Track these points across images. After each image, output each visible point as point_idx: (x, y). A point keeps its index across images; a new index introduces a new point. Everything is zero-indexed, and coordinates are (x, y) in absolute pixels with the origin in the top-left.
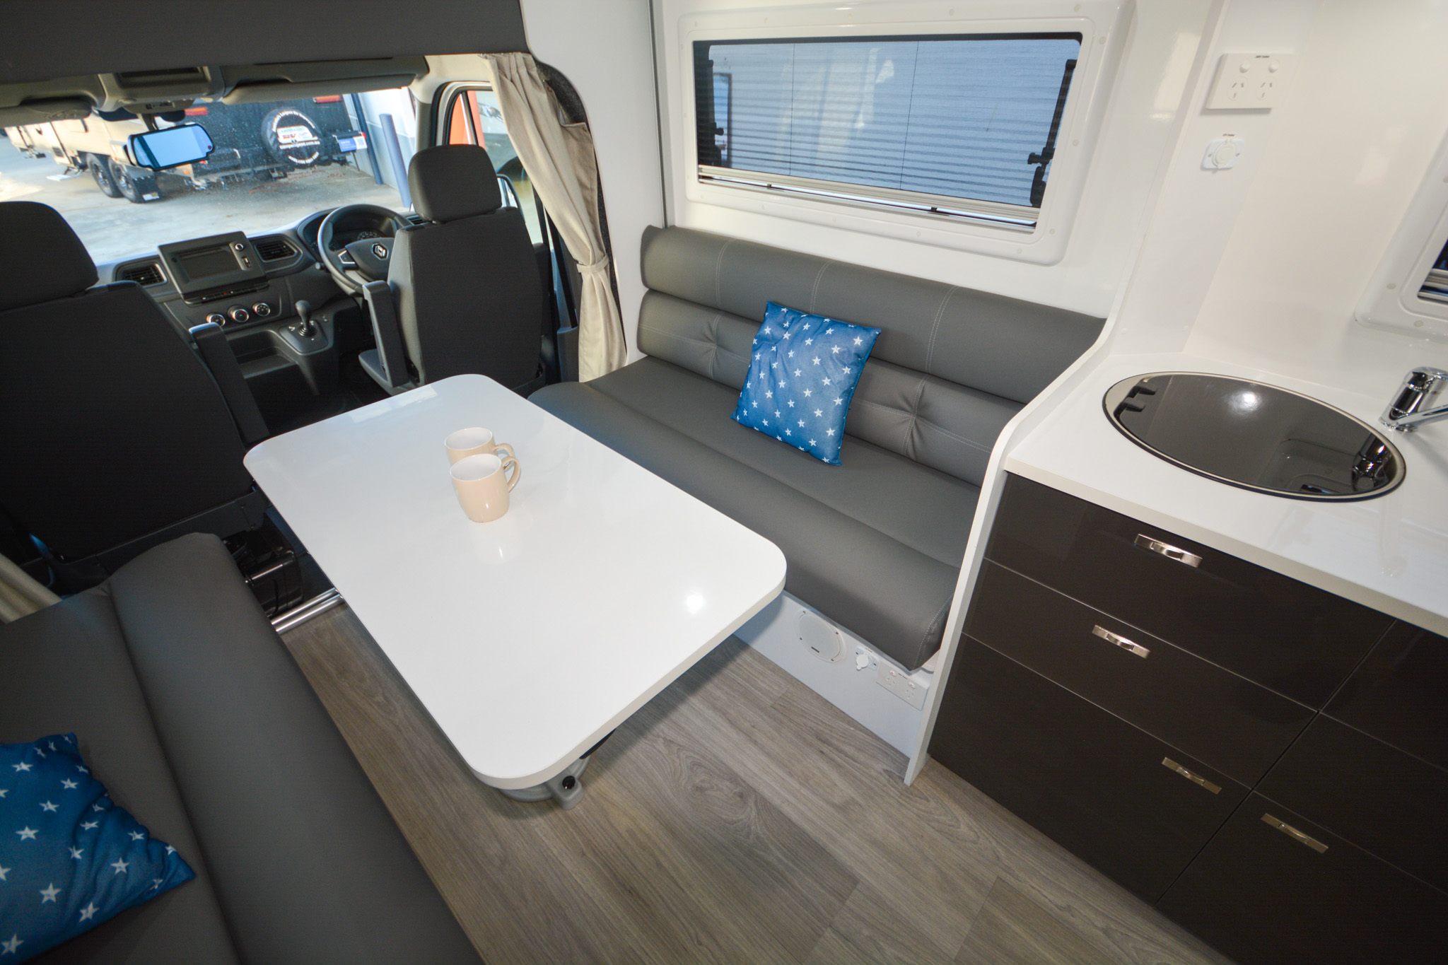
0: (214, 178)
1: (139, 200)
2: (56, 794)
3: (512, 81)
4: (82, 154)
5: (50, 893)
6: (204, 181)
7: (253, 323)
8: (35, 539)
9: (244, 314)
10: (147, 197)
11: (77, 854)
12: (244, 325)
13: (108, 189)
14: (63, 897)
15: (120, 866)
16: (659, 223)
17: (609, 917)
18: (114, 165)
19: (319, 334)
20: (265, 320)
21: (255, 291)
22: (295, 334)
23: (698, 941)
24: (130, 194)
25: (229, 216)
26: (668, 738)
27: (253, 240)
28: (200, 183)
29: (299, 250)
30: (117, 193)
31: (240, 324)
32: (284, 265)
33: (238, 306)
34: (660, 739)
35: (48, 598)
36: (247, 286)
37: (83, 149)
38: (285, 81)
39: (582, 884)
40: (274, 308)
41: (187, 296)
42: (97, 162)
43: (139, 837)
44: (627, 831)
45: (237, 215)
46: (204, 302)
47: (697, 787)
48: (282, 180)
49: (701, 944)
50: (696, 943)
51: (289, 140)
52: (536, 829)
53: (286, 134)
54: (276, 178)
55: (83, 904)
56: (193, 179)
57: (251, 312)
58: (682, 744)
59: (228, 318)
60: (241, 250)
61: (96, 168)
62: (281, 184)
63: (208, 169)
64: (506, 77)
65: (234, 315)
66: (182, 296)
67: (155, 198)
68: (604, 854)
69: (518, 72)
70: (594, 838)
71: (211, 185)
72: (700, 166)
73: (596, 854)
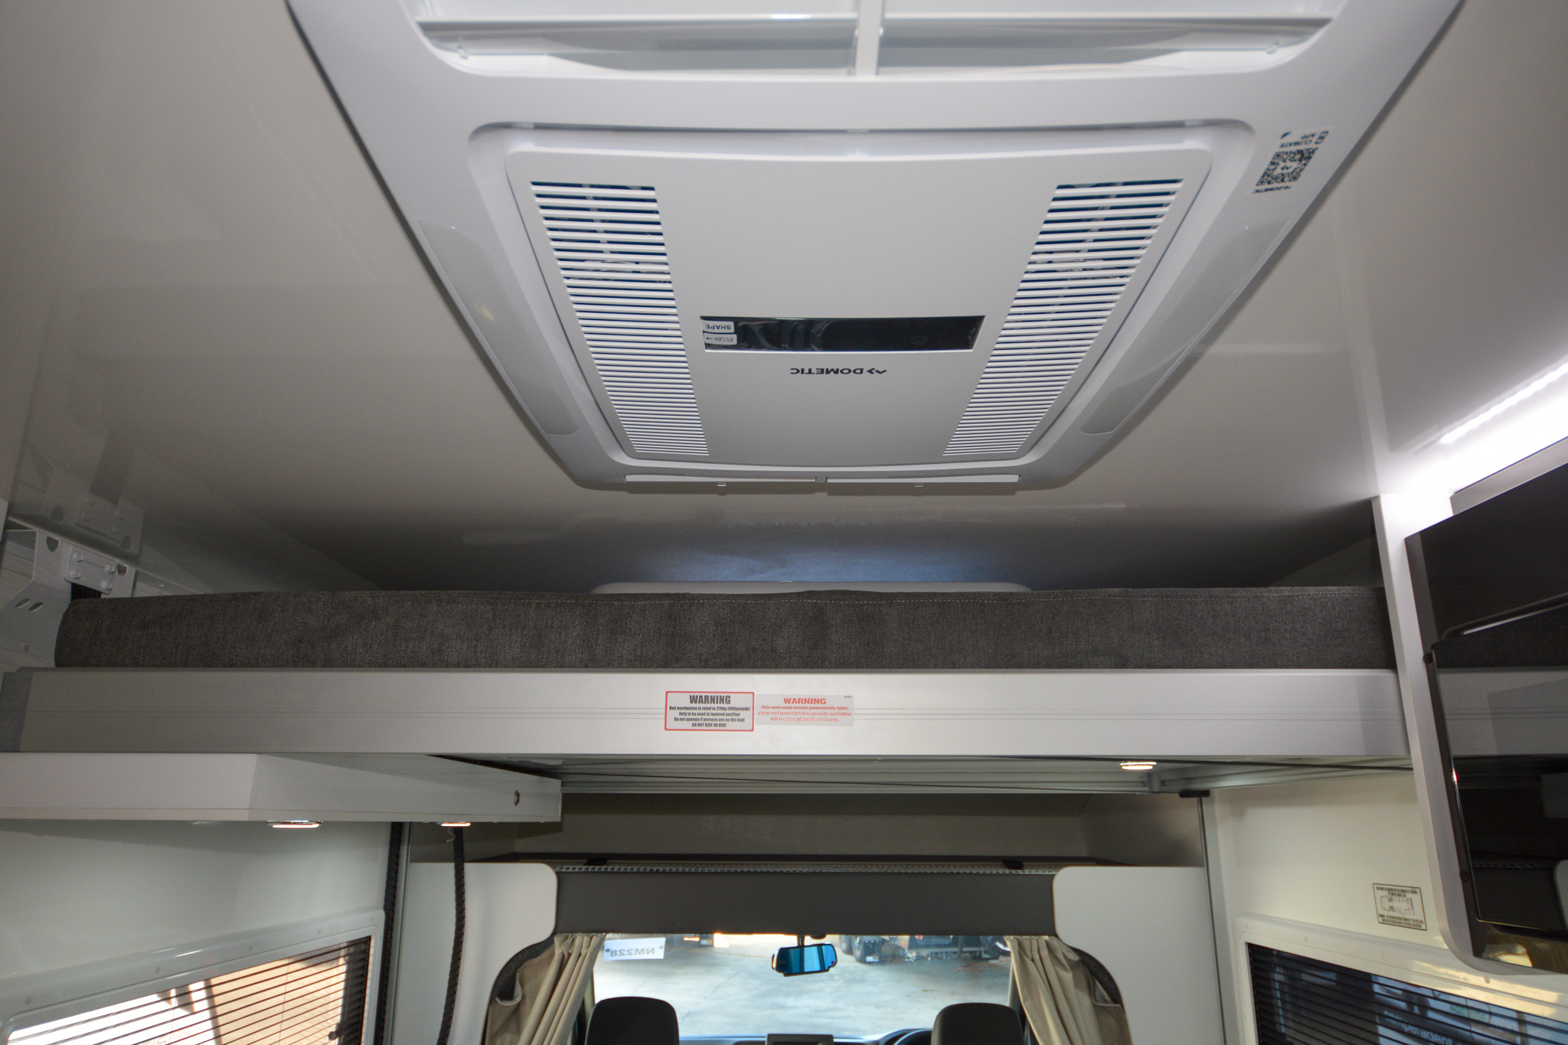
0: (924, 952)
1: (862, 960)
3: (1033, 960)
6: (914, 954)
10: (869, 959)
24: (858, 953)
25: (925, 991)
28: (912, 955)
45: (933, 991)
48: (993, 962)
54: (987, 959)
56: (906, 951)
62: (991, 966)
63: (921, 944)
64: (1027, 957)
67: (875, 961)
69: (1039, 952)
71: (919, 958)
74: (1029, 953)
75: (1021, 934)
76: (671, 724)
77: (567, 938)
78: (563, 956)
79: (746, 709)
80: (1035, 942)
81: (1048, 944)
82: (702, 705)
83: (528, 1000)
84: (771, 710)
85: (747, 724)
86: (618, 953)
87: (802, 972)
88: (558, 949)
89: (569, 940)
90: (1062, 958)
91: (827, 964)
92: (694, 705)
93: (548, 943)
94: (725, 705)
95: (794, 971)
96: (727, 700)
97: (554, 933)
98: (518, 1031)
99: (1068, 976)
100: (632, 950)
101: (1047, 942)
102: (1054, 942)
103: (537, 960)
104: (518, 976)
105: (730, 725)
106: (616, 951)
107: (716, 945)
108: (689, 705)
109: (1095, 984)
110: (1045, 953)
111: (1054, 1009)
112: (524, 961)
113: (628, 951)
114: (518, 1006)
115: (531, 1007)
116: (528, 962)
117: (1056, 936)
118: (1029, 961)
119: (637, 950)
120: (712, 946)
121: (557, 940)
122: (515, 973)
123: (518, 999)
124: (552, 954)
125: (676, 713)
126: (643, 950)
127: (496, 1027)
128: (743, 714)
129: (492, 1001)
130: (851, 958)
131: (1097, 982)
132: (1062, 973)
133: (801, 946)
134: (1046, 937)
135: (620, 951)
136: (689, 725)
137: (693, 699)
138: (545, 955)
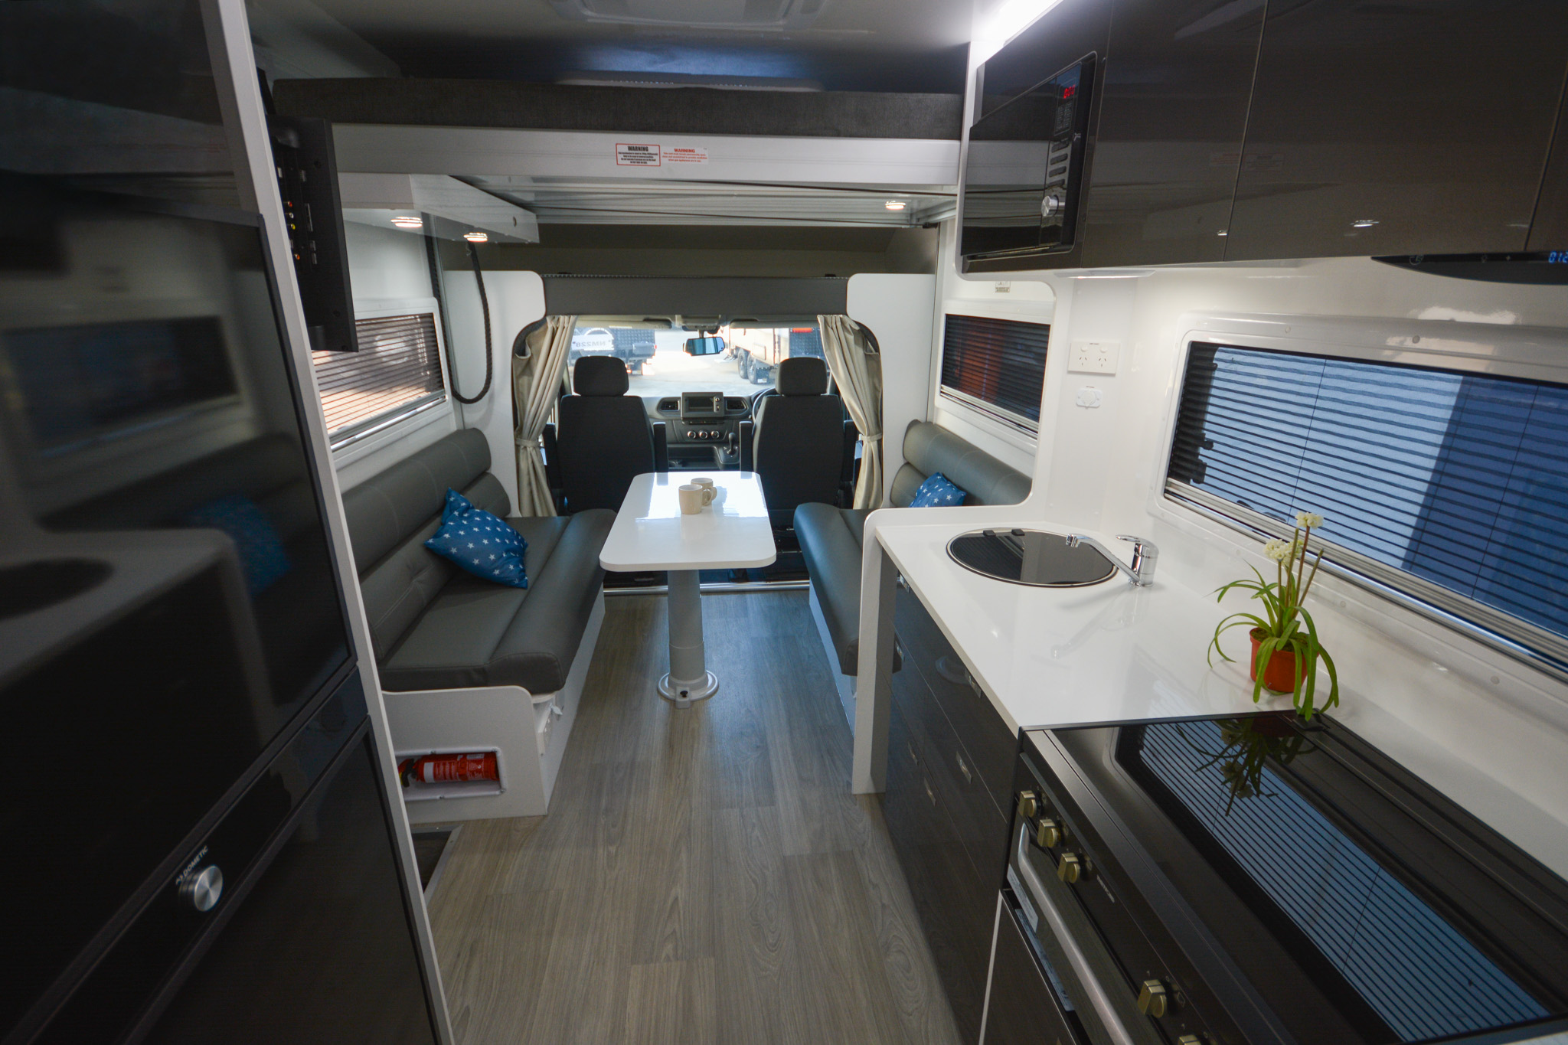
2: (511, 541)
3: (832, 328)
4: (737, 348)
5: (492, 557)
7: (708, 440)
8: (566, 499)
9: (706, 435)
11: (504, 555)
12: (703, 440)
13: (742, 373)
14: (495, 561)
15: (511, 567)
16: (921, 418)
18: (751, 357)
19: (736, 455)
20: (714, 440)
21: (716, 424)
22: (725, 452)
24: (752, 377)
27: (725, 398)
29: (746, 406)
30: (746, 377)
31: (701, 439)
32: (736, 413)
33: (704, 430)
35: (554, 513)
36: (713, 421)
37: (738, 346)
38: (756, 321)
40: (721, 435)
41: (685, 419)
42: (743, 355)
43: (521, 567)
46: (690, 424)
49: (679, 777)
55: (496, 568)
57: (709, 434)
59: (697, 435)
60: (718, 401)
61: (742, 358)
64: (829, 326)
65: (700, 434)
66: (682, 419)
69: (836, 324)
72: (943, 386)
74: (830, 324)
75: (827, 314)
76: (620, 162)
77: (554, 318)
78: (554, 329)
79: (656, 154)
80: (834, 318)
81: (841, 320)
82: (634, 152)
83: (535, 357)
84: (668, 155)
85: (657, 163)
87: (704, 353)
88: (550, 324)
89: (556, 319)
90: (849, 327)
91: (719, 349)
92: (631, 152)
93: (543, 321)
94: (646, 152)
95: (698, 353)
96: (646, 149)
97: (546, 315)
98: (531, 375)
99: (851, 338)
101: (841, 318)
102: (846, 317)
103: (537, 332)
104: (526, 341)
105: (649, 163)
107: (644, 373)
108: (628, 151)
109: (867, 343)
110: (839, 324)
111: (841, 355)
112: (530, 332)
114: (530, 359)
115: (538, 359)
116: (531, 334)
117: (847, 315)
118: (830, 329)
120: (642, 374)
121: (548, 319)
122: (524, 340)
123: (529, 356)
124: (547, 327)
125: (622, 156)
127: (518, 373)
128: (655, 157)
129: (513, 356)
130: (747, 381)
131: (869, 343)
132: (848, 335)
133: (702, 338)
134: (841, 316)
136: (628, 162)
137: (630, 149)
138: (542, 329)
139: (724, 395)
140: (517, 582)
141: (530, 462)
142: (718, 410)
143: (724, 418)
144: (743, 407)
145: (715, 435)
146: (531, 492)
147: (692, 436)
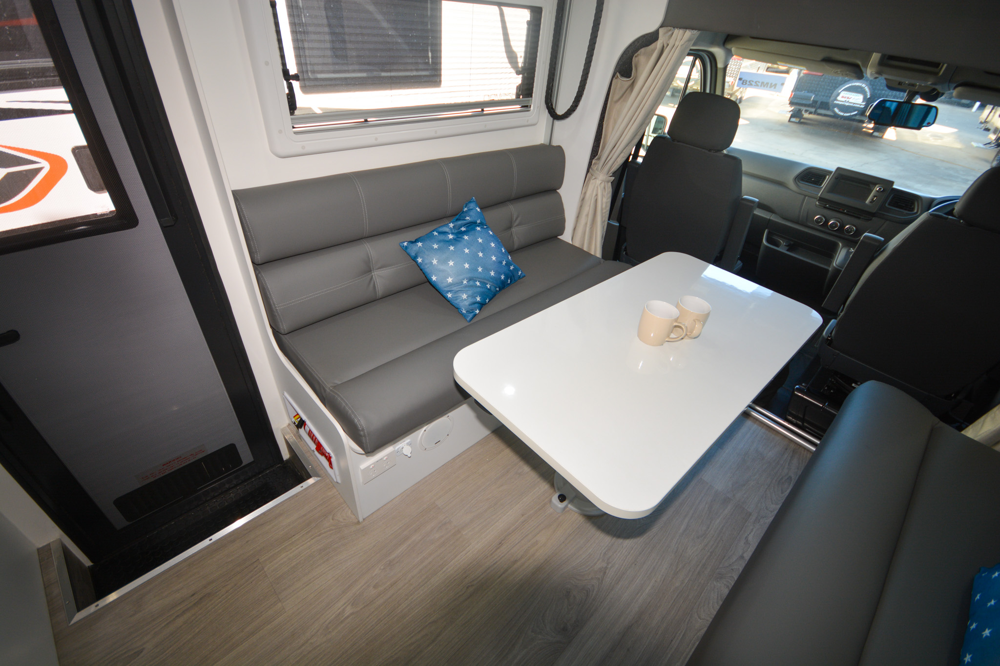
7: (837, 234)
9: (836, 225)
12: (830, 232)
15: (465, 296)
17: (488, 531)
20: (846, 237)
21: (859, 218)
23: (469, 586)
26: (607, 571)
27: (894, 191)
29: (917, 209)
31: (829, 229)
32: (896, 213)
33: (839, 220)
34: (606, 565)
36: (857, 212)
39: (506, 516)
40: (858, 233)
41: (821, 199)
44: (537, 541)
46: (825, 208)
47: (569, 592)
50: (469, 585)
51: (843, 99)
52: (538, 488)
53: (845, 95)
57: (842, 227)
58: (604, 582)
59: (827, 221)
60: (880, 191)
65: (831, 222)
66: (818, 198)
68: (522, 527)
70: (532, 521)
73: (523, 523)
77: (668, 32)
78: (663, 46)
83: (636, 80)
86: (748, 83)
88: (661, 40)
89: (670, 33)
93: (656, 35)
97: (662, 26)
100: (759, 82)
103: (648, 49)
104: (634, 59)
106: (746, 81)
112: (638, 48)
113: (756, 82)
114: (633, 82)
115: (637, 83)
116: (642, 50)
119: (763, 83)
121: (662, 32)
123: (632, 78)
124: (657, 44)
126: (767, 83)
129: (614, 74)
135: (749, 82)
138: (653, 45)
139: (894, 187)
140: (464, 312)
141: (594, 194)
142: (872, 201)
143: (873, 215)
144: (913, 209)
145: (848, 231)
146: (586, 224)
147: (817, 221)
